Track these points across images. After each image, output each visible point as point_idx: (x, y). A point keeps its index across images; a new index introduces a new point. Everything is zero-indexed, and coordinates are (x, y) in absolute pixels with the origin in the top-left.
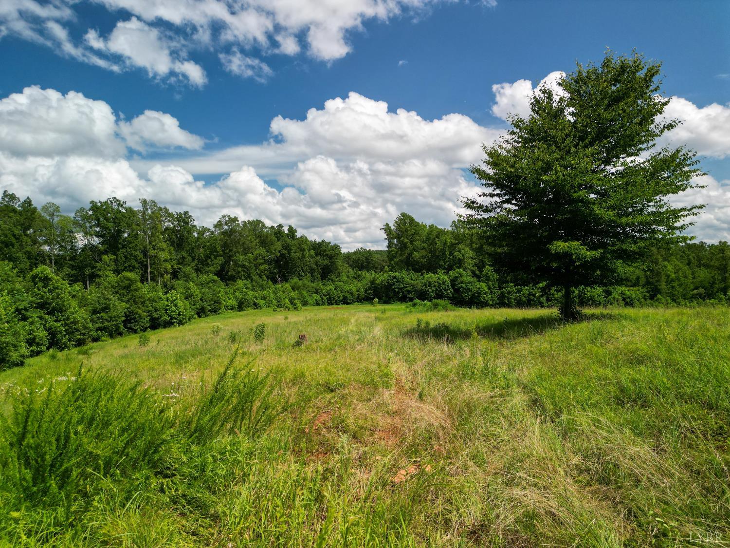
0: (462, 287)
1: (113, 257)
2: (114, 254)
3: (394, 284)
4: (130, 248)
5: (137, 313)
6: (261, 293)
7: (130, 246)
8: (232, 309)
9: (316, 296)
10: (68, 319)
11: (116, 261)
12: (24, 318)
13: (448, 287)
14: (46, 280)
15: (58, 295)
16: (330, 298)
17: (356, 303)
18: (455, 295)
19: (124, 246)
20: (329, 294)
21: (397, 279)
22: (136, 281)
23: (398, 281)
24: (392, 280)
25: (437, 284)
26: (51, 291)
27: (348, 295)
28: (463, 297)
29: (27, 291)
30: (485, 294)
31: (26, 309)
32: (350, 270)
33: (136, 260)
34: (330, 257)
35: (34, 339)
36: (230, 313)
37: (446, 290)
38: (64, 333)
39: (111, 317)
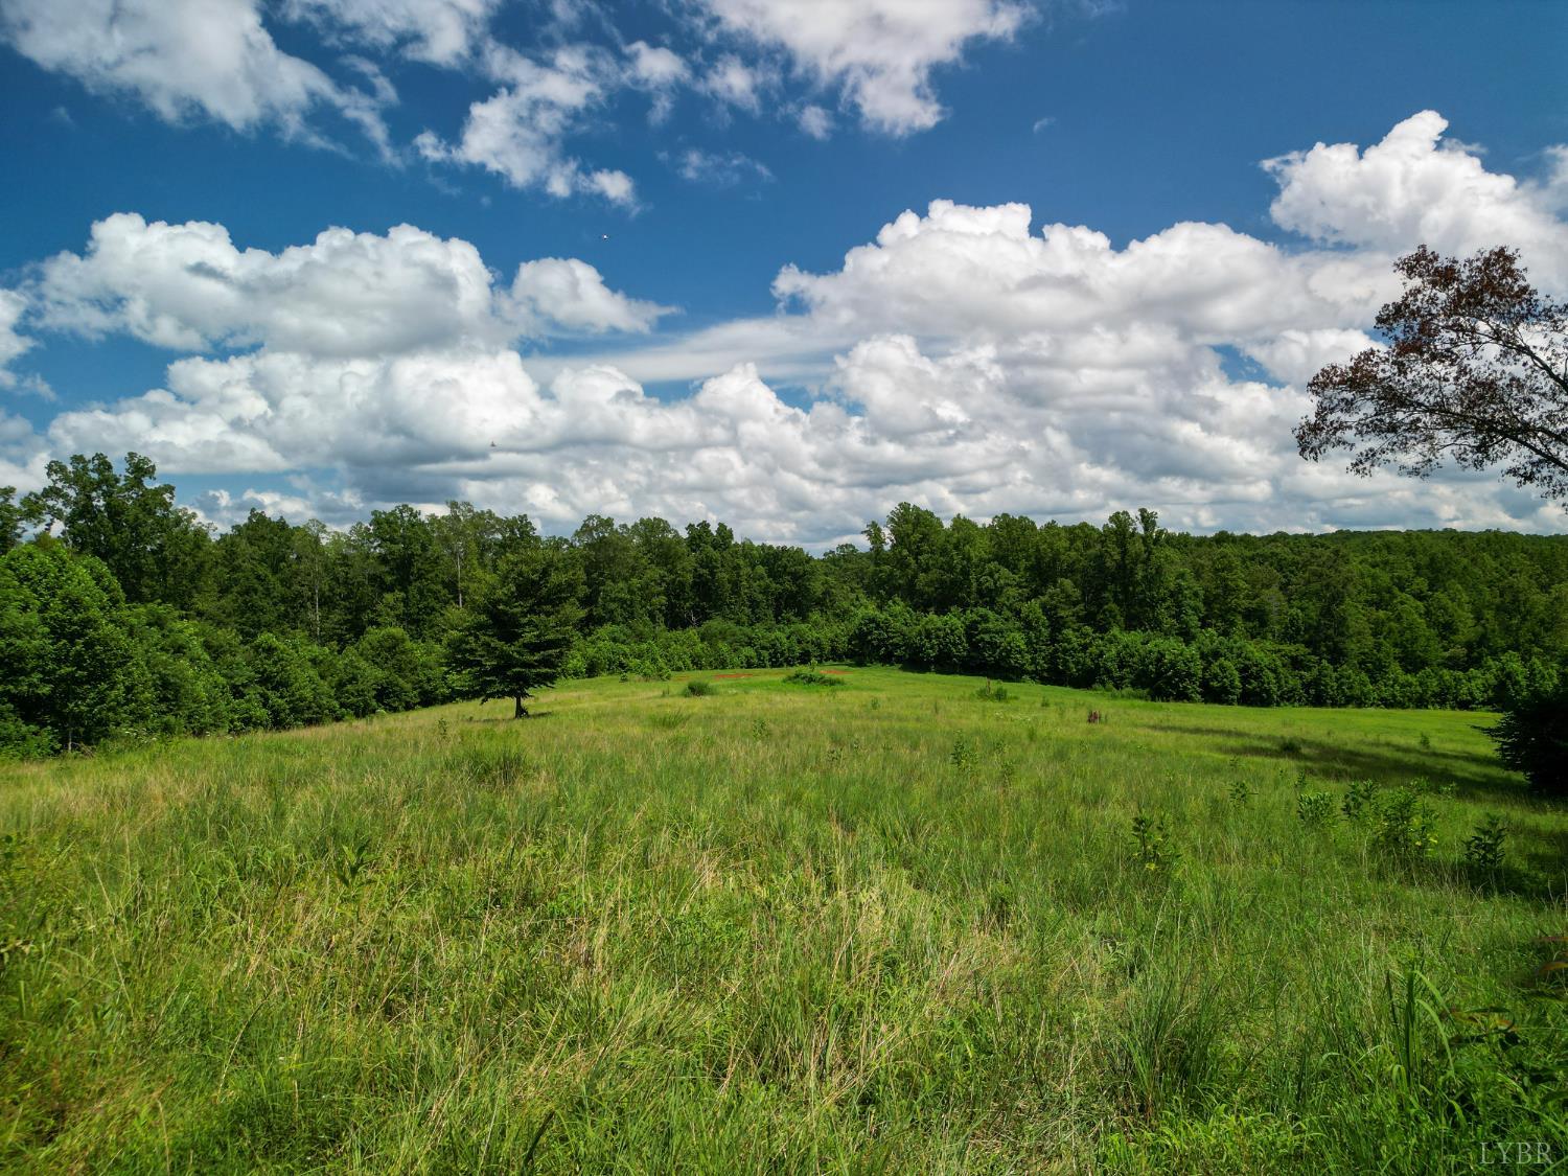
0: (982, 640)
1: (403, 594)
2: (404, 589)
3: (870, 633)
4: (427, 580)
5: (397, 685)
6: (636, 647)
7: (429, 576)
8: (576, 674)
9: (748, 651)
10: (293, 695)
11: (406, 601)
12: (242, 696)
13: (960, 638)
14: (270, 650)
15: (283, 667)
16: (775, 653)
17: (831, 662)
18: (973, 654)
19: (420, 577)
20: (774, 645)
21: (878, 625)
22: (403, 641)
23: (878, 627)
24: (866, 625)
25: (941, 634)
26: (275, 663)
27: (811, 648)
28: (984, 658)
29: (248, 664)
30: (1020, 653)
31: (244, 686)
32: (861, 595)
33: (437, 598)
34: (795, 577)
35: (251, 717)
36: (573, 682)
37: (955, 645)
38: (287, 711)
39: (358, 691)
